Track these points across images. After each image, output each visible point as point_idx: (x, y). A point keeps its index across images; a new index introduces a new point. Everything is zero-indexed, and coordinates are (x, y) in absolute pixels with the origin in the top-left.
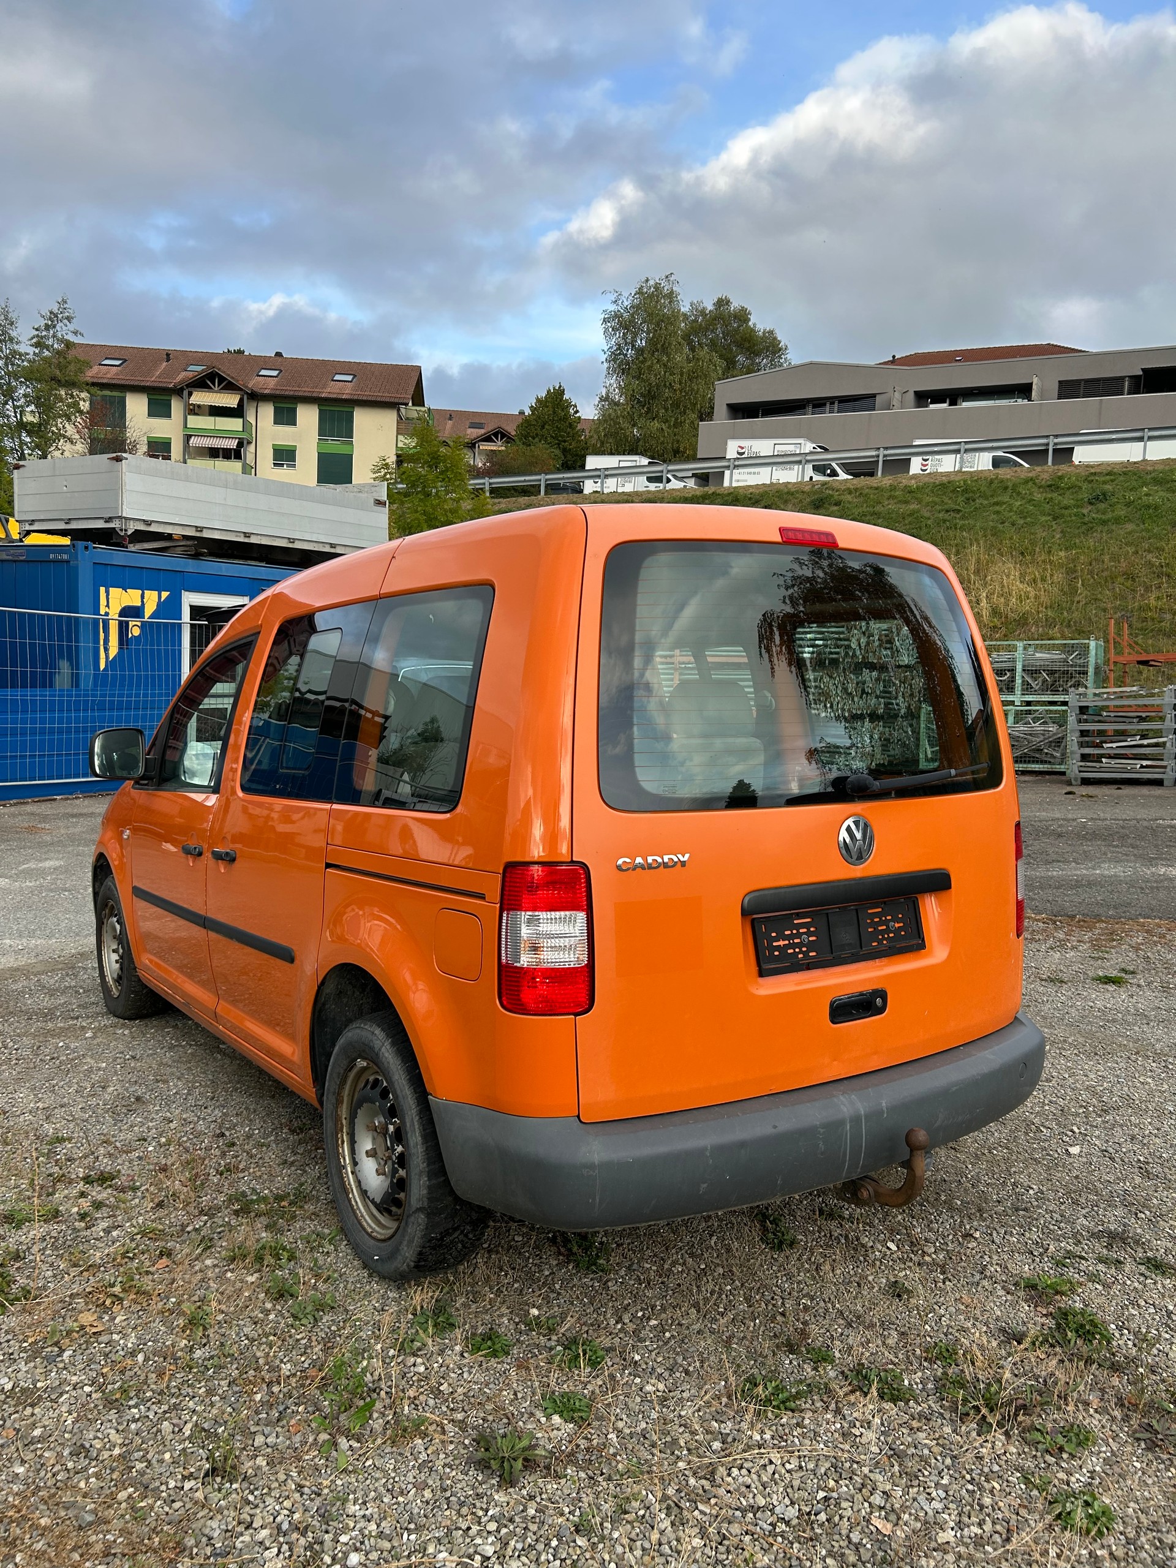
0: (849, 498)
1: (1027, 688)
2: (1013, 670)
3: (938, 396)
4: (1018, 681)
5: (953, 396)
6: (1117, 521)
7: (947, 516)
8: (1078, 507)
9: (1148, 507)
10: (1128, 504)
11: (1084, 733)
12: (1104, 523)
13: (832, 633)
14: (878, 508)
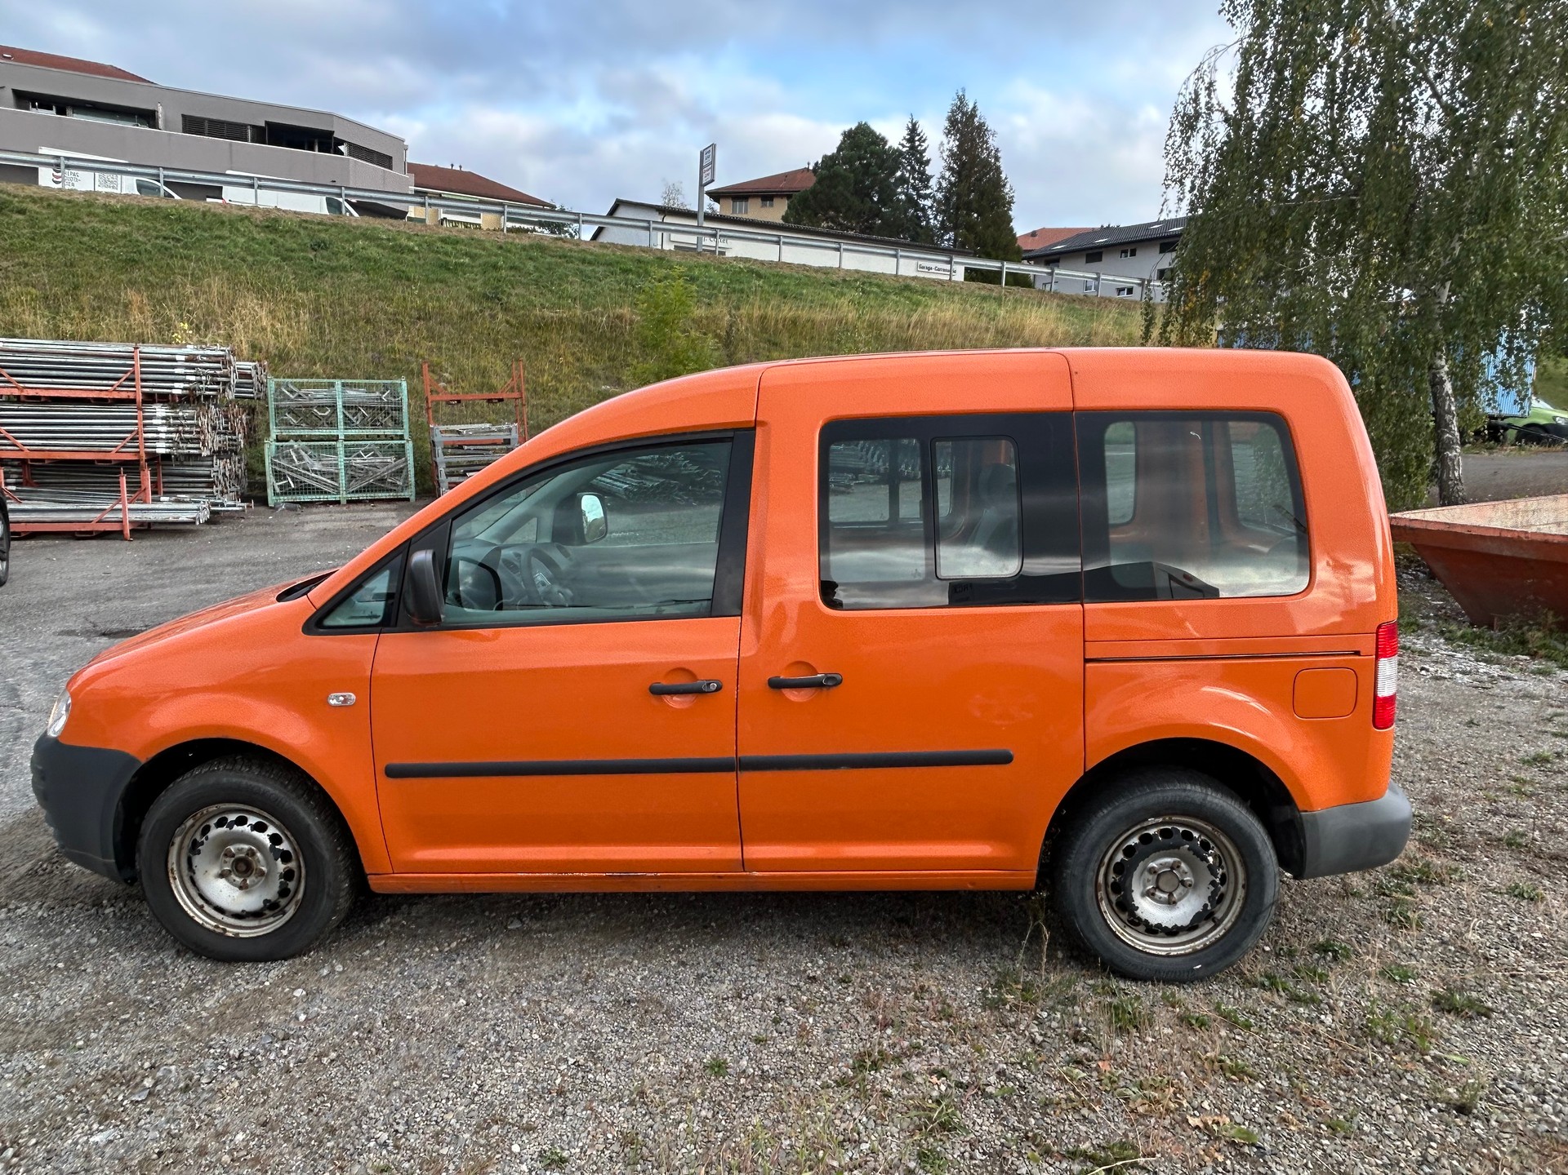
0: (35, 207)
1: (348, 423)
2: (334, 407)
3: (45, 102)
4: (340, 416)
5: (62, 105)
6: (344, 268)
7: (165, 243)
8: (302, 251)
9: (369, 260)
10: (350, 255)
11: (449, 465)
12: (333, 269)
13: (206, 368)
14: (78, 224)
